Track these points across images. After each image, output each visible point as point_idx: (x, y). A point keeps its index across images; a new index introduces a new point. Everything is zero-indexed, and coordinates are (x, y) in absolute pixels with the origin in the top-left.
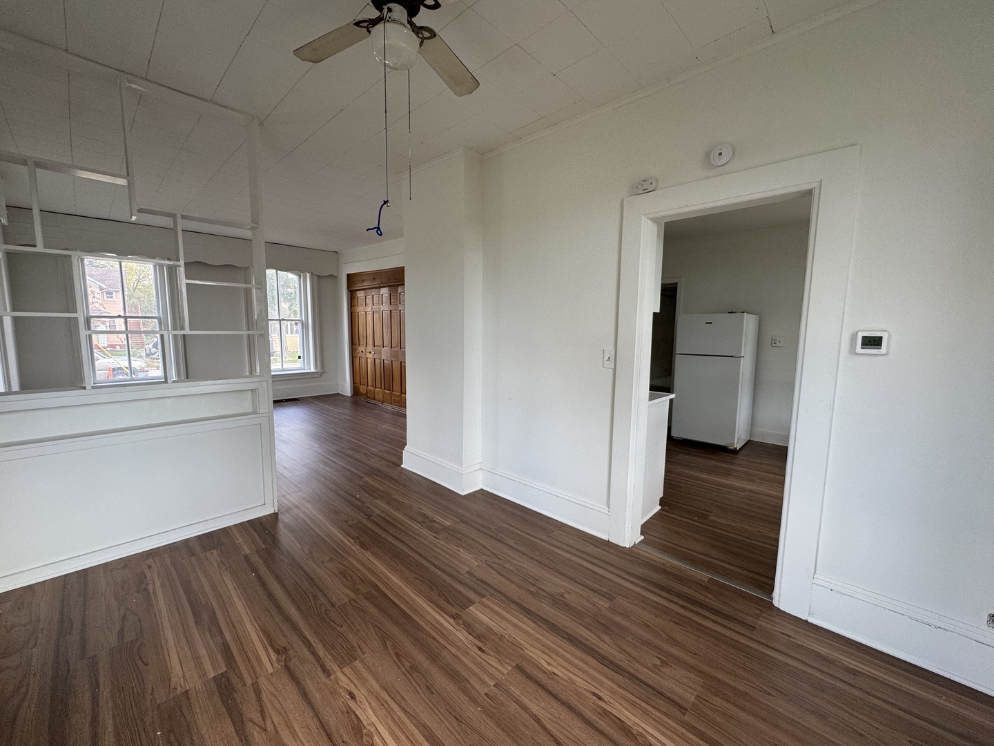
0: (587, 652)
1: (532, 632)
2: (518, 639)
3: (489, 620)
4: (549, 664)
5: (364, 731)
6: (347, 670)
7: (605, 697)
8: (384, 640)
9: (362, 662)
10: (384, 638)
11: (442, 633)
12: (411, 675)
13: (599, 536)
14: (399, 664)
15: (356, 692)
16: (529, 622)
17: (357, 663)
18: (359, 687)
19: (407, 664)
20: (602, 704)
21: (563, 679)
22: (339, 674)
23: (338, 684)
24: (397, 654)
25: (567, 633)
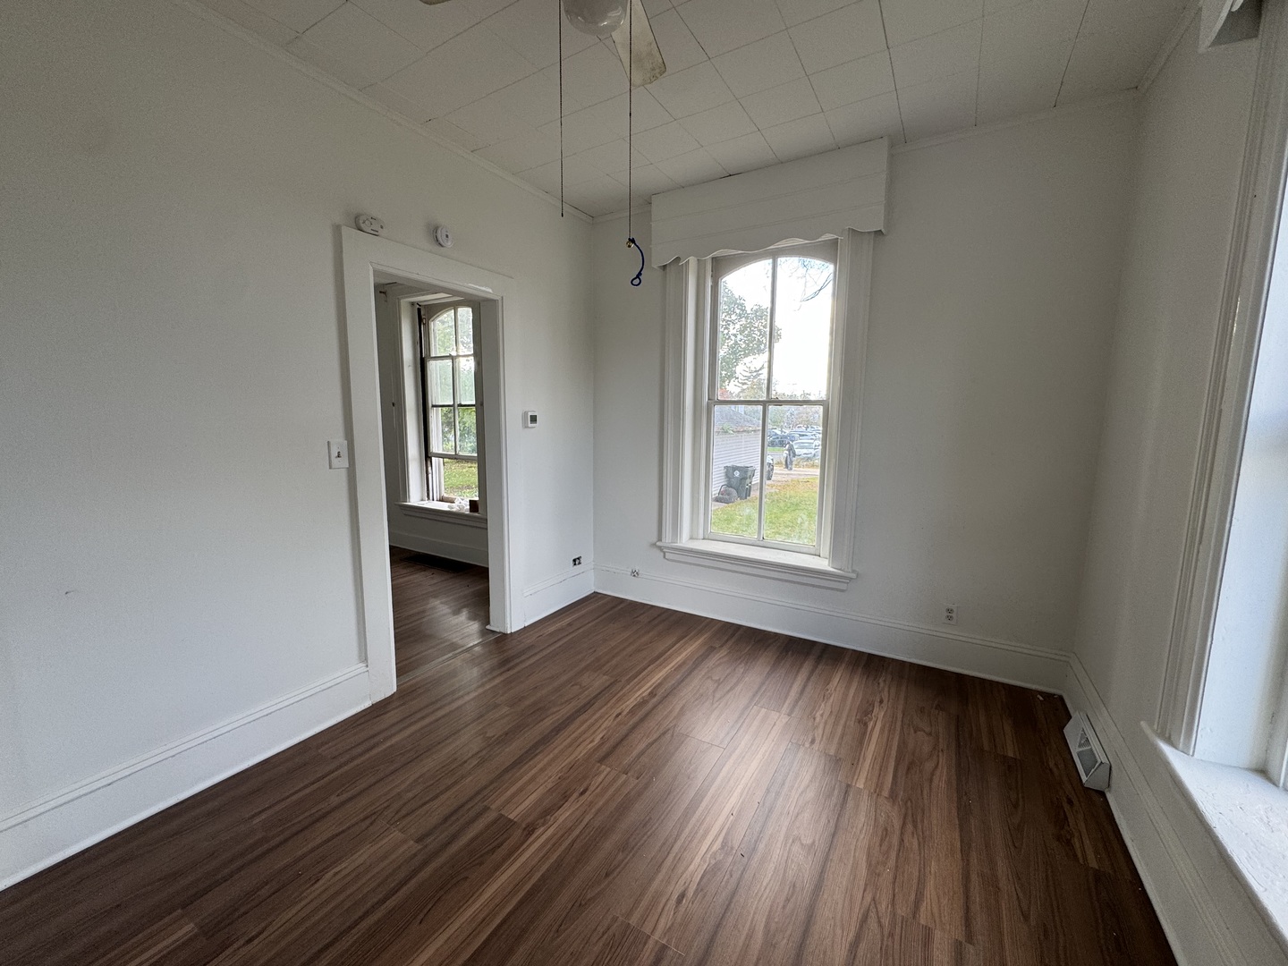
0: (575, 719)
1: (546, 760)
2: (563, 765)
3: (535, 794)
4: (592, 741)
5: (713, 862)
6: (647, 930)
7: (618, 711)
8: (586, 904)
9: (629, 914)
10: (580, 905)
11: (563, 836)
12: (633, 848)
13: (363, 708)
14: (622, 865)
15: (675, 897)
16: (536, 759)
17: (633, 921)
18: (667, 896)
19: (620, 856)
20: (625, 713)
21: (607, 733)
22: (656, 937)
23: (672, 924)
24: (607, 875)
25: (552, 731)
